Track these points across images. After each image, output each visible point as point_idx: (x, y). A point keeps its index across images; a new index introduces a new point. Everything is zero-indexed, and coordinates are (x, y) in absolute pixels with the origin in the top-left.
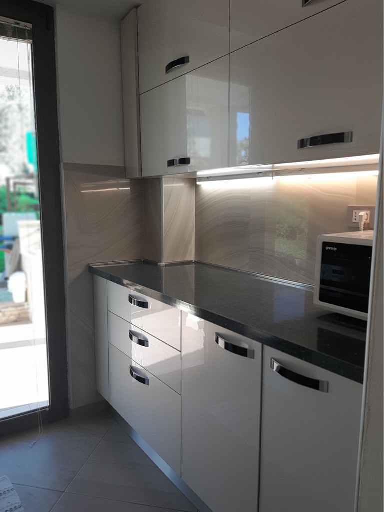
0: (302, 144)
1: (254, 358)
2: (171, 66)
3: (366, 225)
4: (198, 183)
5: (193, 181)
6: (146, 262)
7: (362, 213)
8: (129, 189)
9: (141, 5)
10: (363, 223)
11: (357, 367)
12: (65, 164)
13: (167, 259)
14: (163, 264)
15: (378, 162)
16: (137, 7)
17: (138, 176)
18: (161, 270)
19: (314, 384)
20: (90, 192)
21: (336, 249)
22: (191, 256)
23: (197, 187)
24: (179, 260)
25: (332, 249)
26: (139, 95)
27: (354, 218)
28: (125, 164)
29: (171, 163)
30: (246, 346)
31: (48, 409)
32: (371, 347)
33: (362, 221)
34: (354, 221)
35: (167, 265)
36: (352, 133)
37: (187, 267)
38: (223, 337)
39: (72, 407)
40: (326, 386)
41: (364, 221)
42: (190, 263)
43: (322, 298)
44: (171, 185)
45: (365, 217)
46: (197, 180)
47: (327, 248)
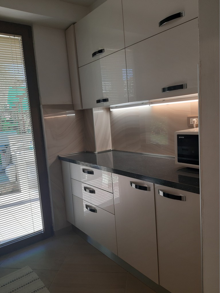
0: (164, 90)
1: (150, 191)
2: (94, 54)
3: (197, 125)
4: (111, 110)
5: (108, 109)
6: (87, 152)
7: (194, 120)
8: (75, 114)
9: (76, 22)
10: (195, 124)
11: (197, 187)
12: (43, 105)
13: (98, 150)
14: (96, 152)
15: (198, 96)
16: (74, 24)
17: (80, 108)
18: (96, 155)
19: (179, 198)
20: (49, 118)
21: (183, 137)
22: (110, 148)
23: (110, 112)
24: (104, 150)
25: (182, 137)
26: (78, 68)
27: (191, 122)
28: (73, 103)
29: (98, 101)
30: (146, 186)
31: (43, 232)
32: (201, 174)
33: (194, 123)
34: (191, 124)
35: (99, 153)
36: (186, 84)
37: (109, 153)
38: (134, 183)
39: (54, 230)
40: (184, 198)
41: (195, 123)
42: (110, 151)
43: (179, 161)
44: (97, 112)
45: (196, 121)
46: (110, 108)
47: (179, 137)
